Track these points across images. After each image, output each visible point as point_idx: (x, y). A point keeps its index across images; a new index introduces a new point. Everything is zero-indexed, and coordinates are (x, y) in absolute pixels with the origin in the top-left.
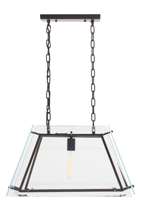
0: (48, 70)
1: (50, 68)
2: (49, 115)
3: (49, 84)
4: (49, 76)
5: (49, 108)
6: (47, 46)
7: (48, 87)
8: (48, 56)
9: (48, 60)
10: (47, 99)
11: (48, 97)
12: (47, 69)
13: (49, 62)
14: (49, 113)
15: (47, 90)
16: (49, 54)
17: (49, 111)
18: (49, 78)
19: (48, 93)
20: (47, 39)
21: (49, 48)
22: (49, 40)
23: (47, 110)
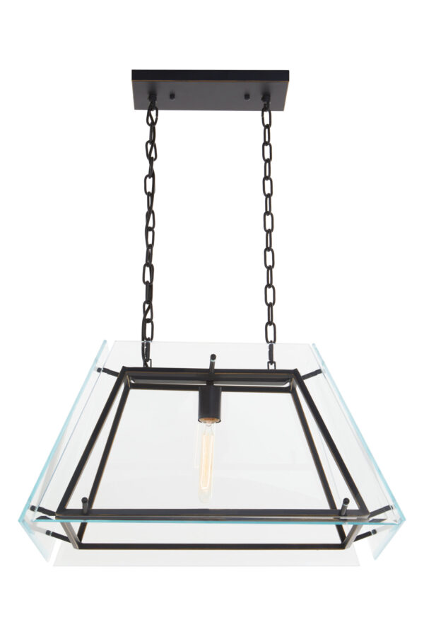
0: (150, 212)
1: (154, 208)
2: (149, 326)
3: (150, 247)
4: (151, 229)
5: (150, 307)
6: (149, 156)
7: (149, 256)
8: (149, 181)
9: (149, 189)
10: (145, 286)
11: (148, 278)
12: (146, 210)
13: (151, 196)
14: (150, 321)
15: (144, 262)
16: (151, 174)
17: (148, 316)
18: (150, 233)
19: (147, 269)
20: (148, 139)
21: (151, 160)
22: (152, 141)
23: (145, 313)
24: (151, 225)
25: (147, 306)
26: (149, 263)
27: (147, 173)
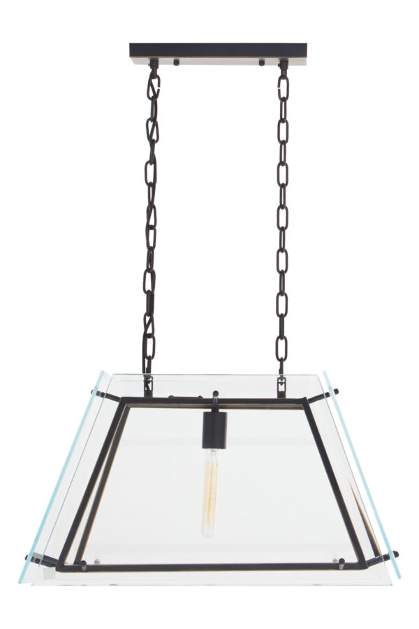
0: (151, 207)
1: (156, 203)
2: (150, 341)
3: (151, 250)
4: (153, 227)
5: (151, 320)
6: (150, 137)
7: (150, 259)
8: (151, 168)
9: (150, 179)
10: (145, 295)
11: (149, 287)
12: (146, 204)
13: (152, 186)
14: (151, 336)
15: (145, 268)
16: (153, 161)
17: (149, 331)
18: (151, 232)
19: (149, 275)
20: (149, 116)
21: (153, 143)
22: (153, 119)
23: (146, 327)
24: (152, 223)
25: (148, 318)
26: (150, 269)
27: (148, 159)
